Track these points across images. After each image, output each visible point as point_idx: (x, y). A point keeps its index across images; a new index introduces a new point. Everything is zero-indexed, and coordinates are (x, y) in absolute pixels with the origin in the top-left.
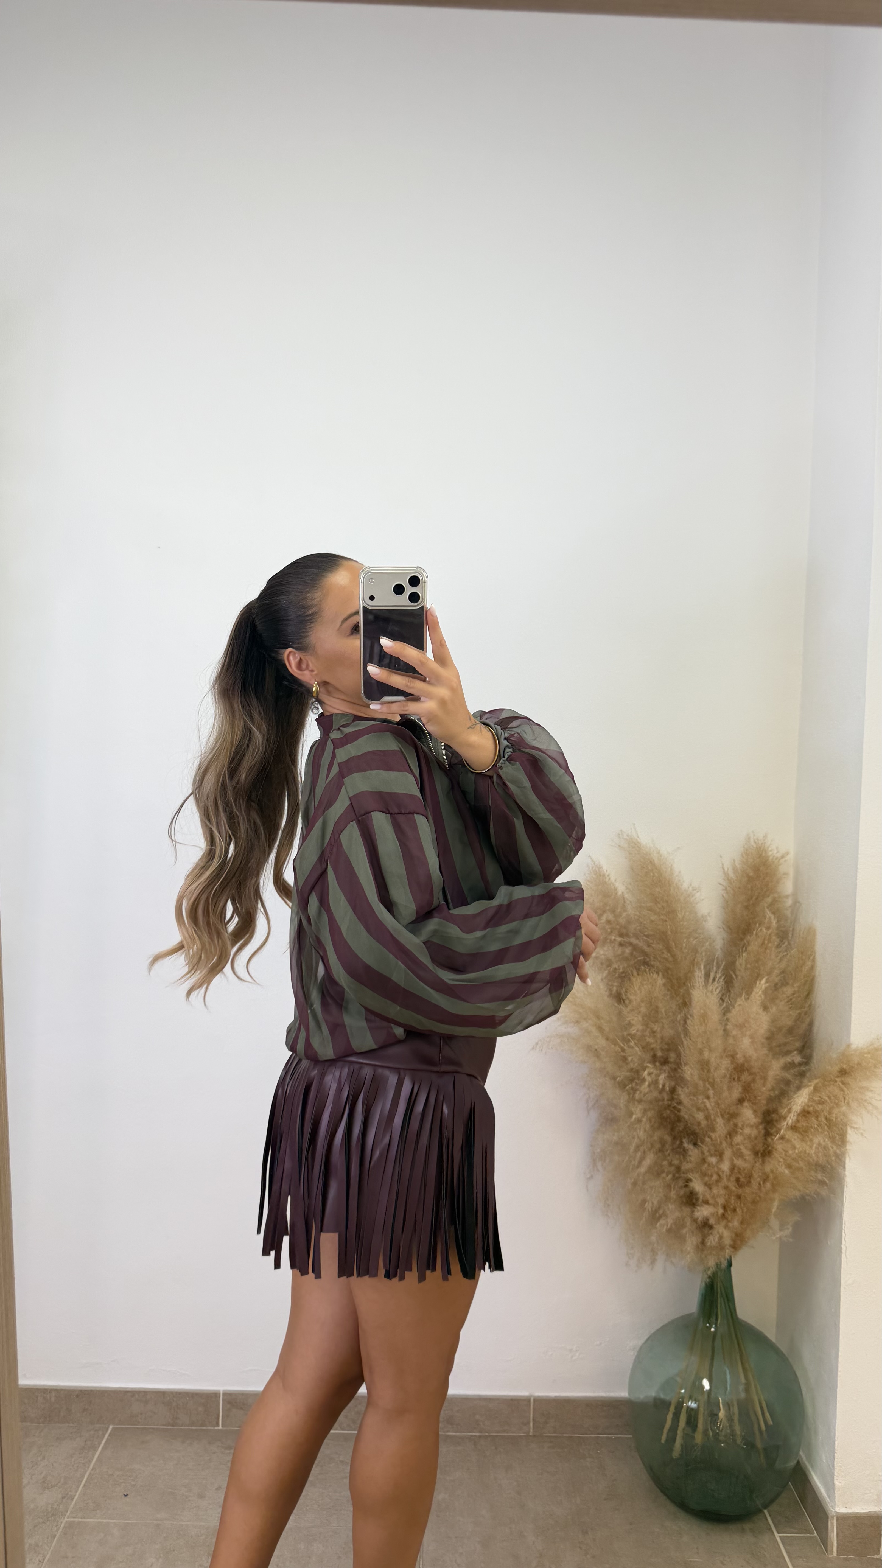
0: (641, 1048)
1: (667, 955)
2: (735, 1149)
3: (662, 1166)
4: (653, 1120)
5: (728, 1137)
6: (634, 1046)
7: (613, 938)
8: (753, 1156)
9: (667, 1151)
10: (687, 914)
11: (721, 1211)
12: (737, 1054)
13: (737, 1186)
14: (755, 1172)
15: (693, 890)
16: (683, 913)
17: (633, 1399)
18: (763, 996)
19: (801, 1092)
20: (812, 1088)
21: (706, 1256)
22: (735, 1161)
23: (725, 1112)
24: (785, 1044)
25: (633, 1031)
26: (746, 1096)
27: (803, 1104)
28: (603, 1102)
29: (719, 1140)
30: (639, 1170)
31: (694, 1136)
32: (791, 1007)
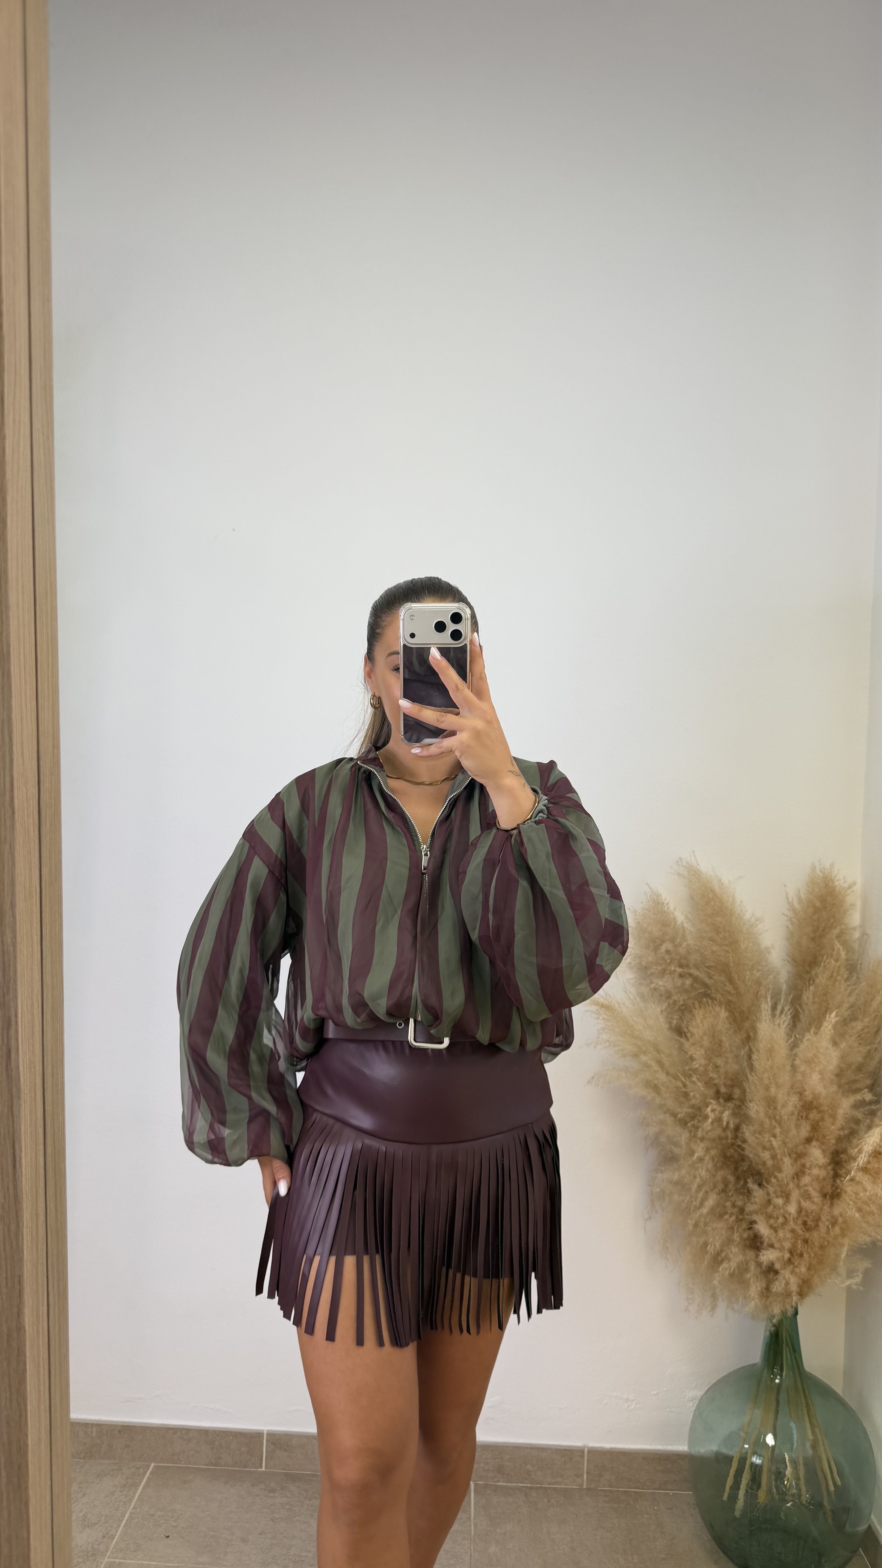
0: (703, 1083)
1: (729, 988)
2: (802, 1190)
3: (724, 1207)
4: (716, 1159)
5: (795, 1177)
6: (697, 1081)
7: (673, 968)
8: (821, 1199)
9: (730, 1191)
10: (750, 945)
11: (787, 1255)
12: (805, 1091)
13: (804, 1230)
14: (823, 1214)
15: (756, 920)
16: (746, 944)
17: (693, 1452)
18: (832, 1031)
19: (872, 1131)
21: (771, 1303)
22: (803, 1203)
23: (792, 1151)
24: (855, 1081)
25: (696, 1065)
26: (814, 1135)
27: (875, 1144)
28: (663, 1139)
29: (785, 1181)
30: (701, 1211)
31: (759, 1176)
32: (860, 1043)
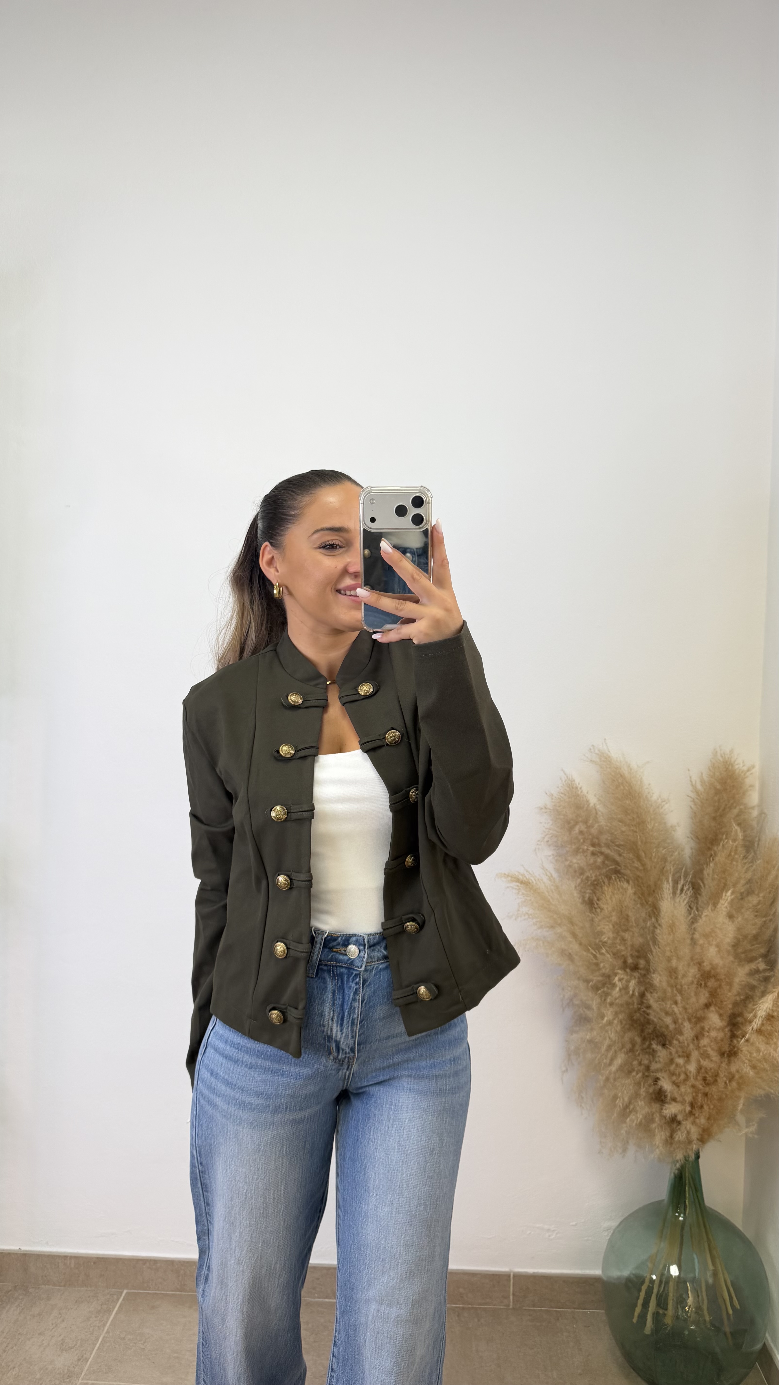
0: (611, 954)
1: (637, 864)
2: (701, 1051)
3: (631, 1064)
4: (624, 1022)
5: (695, 1039)
6: (606, 953)
7: (586, 847)
8: (719, 1057)
9: (637, 1051)
10: (656, 825)
11: (688, 1109)
12: (703, 962)
13: (704, 1085)
14: (721, 1071)
15: (663, 801)
16: (653, 824)
17: (606, 1277)
18: (729, 908)
19: (766, 998)
20: (776, 994)
21: (674, 1150)
22: (702, 1062)
23: (692, 1016)
24: (751, 951)
25: (604, 938)
26: (712, 1001)
27: (768, 1010)
28: (576, 1002)
29: (686, 1043)
30: (610, 1068)
31: (663, 1039)
32: (756, 916)
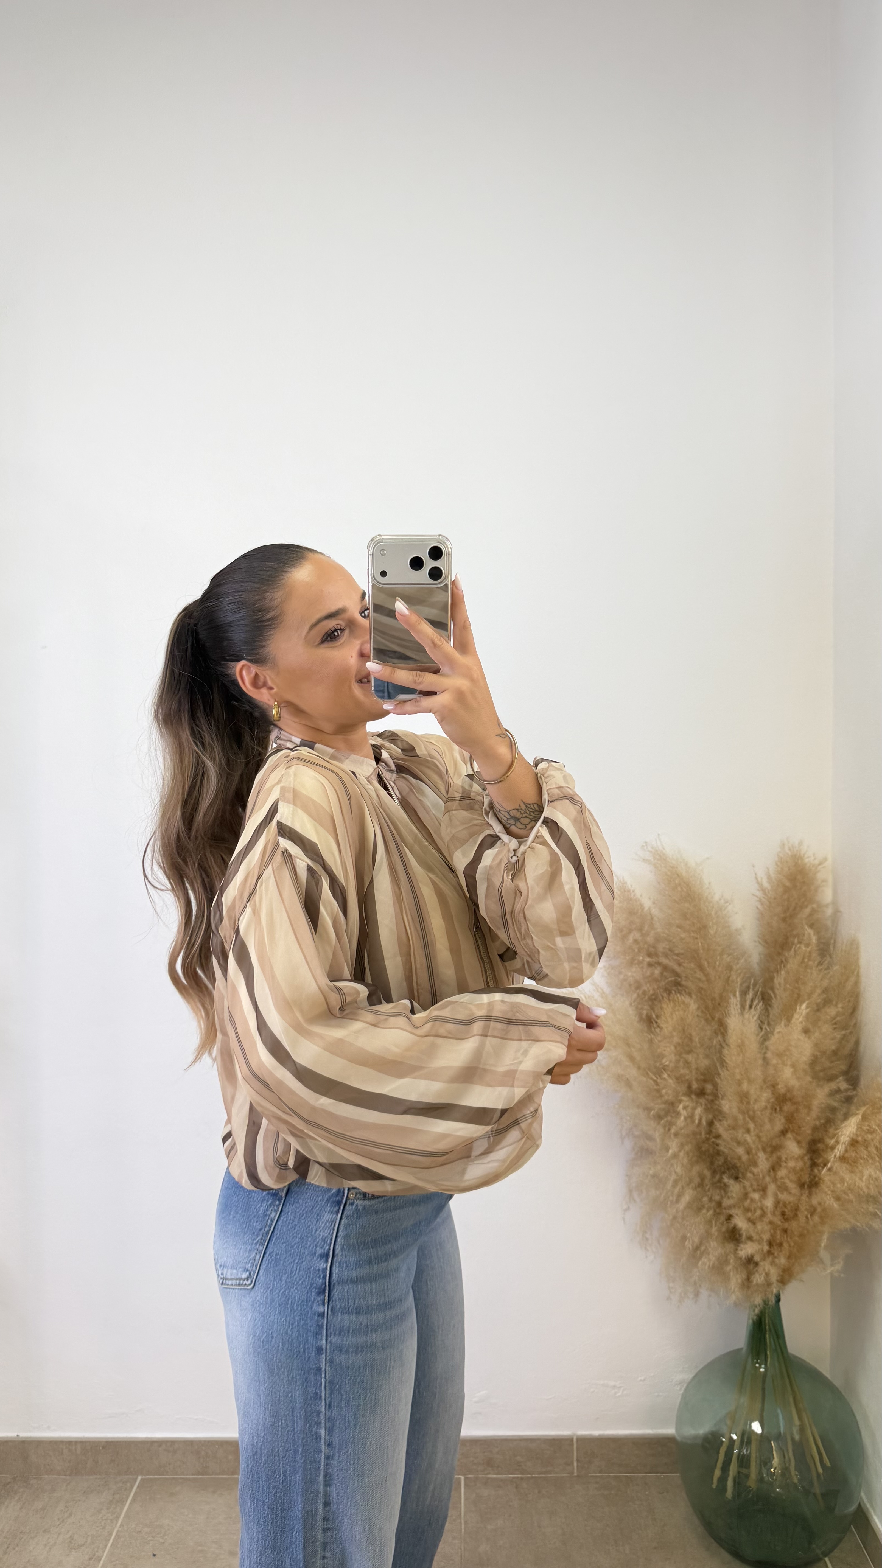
0: (675, 1080)
1: (699, 974)
2: (779, 1183)
3: (701, 1202)
4: (691, 1154)
5: (771, 1171)
6: (668, 1078)
7: (641, 958)
8: (799, 1189)
9: (707, 1186)
10: (720, 929)
11: (766, 1248)
12: (778, 1084)
13: (783, 1220)
14: (801, 1204)
15: (726, 902)
16: (716, 928)
17: (681, 1436)
18: (804, 1023)
19: (849, 1121)
20: (860, 1117)
21: (752, 1294)
22: (780, 1196)
23: (767, 1145)
24: (830, 1068)
25: (666, 1062)
26: (789, 1128)
27: (852, 1135)
28: (637, 1133)
29: (761, 1176)
30: (677, 1206)
31: (735, 1171)
32: (835, 1029)
